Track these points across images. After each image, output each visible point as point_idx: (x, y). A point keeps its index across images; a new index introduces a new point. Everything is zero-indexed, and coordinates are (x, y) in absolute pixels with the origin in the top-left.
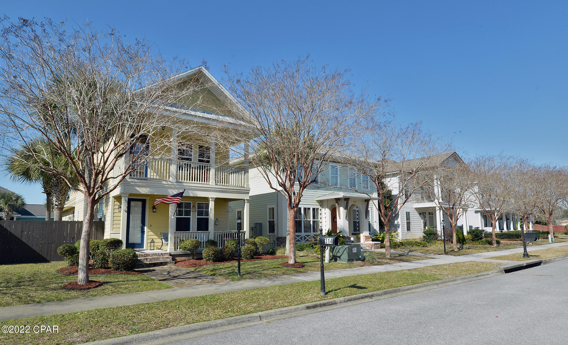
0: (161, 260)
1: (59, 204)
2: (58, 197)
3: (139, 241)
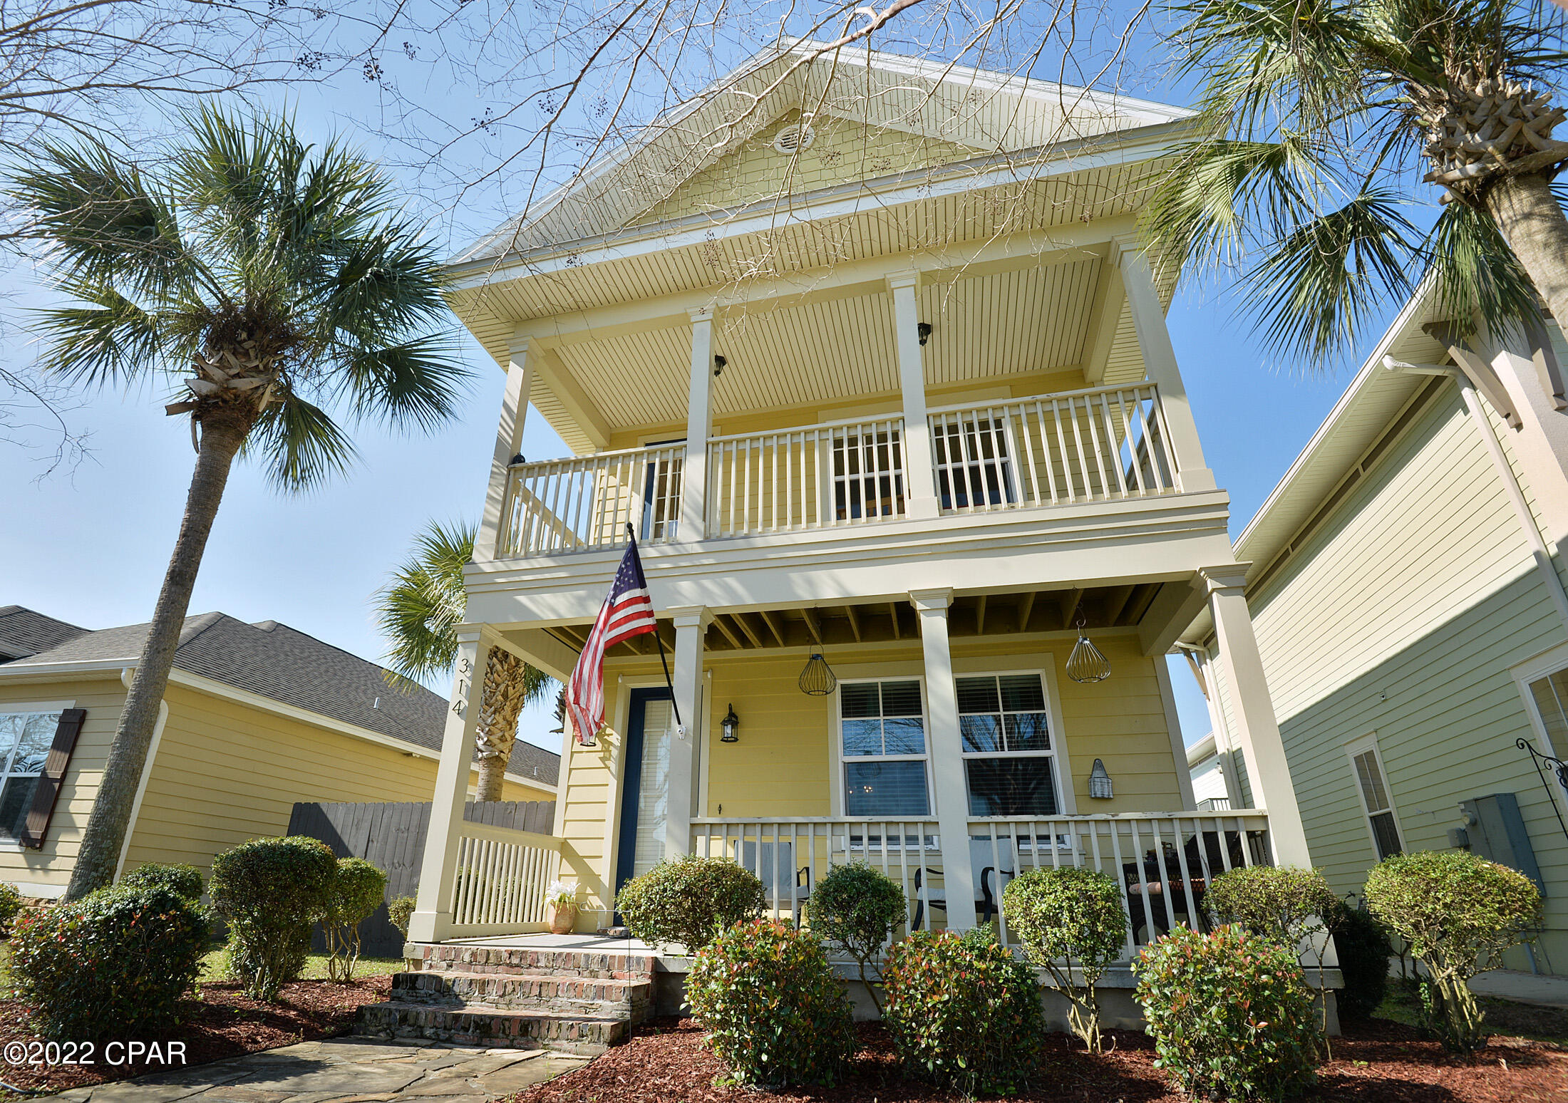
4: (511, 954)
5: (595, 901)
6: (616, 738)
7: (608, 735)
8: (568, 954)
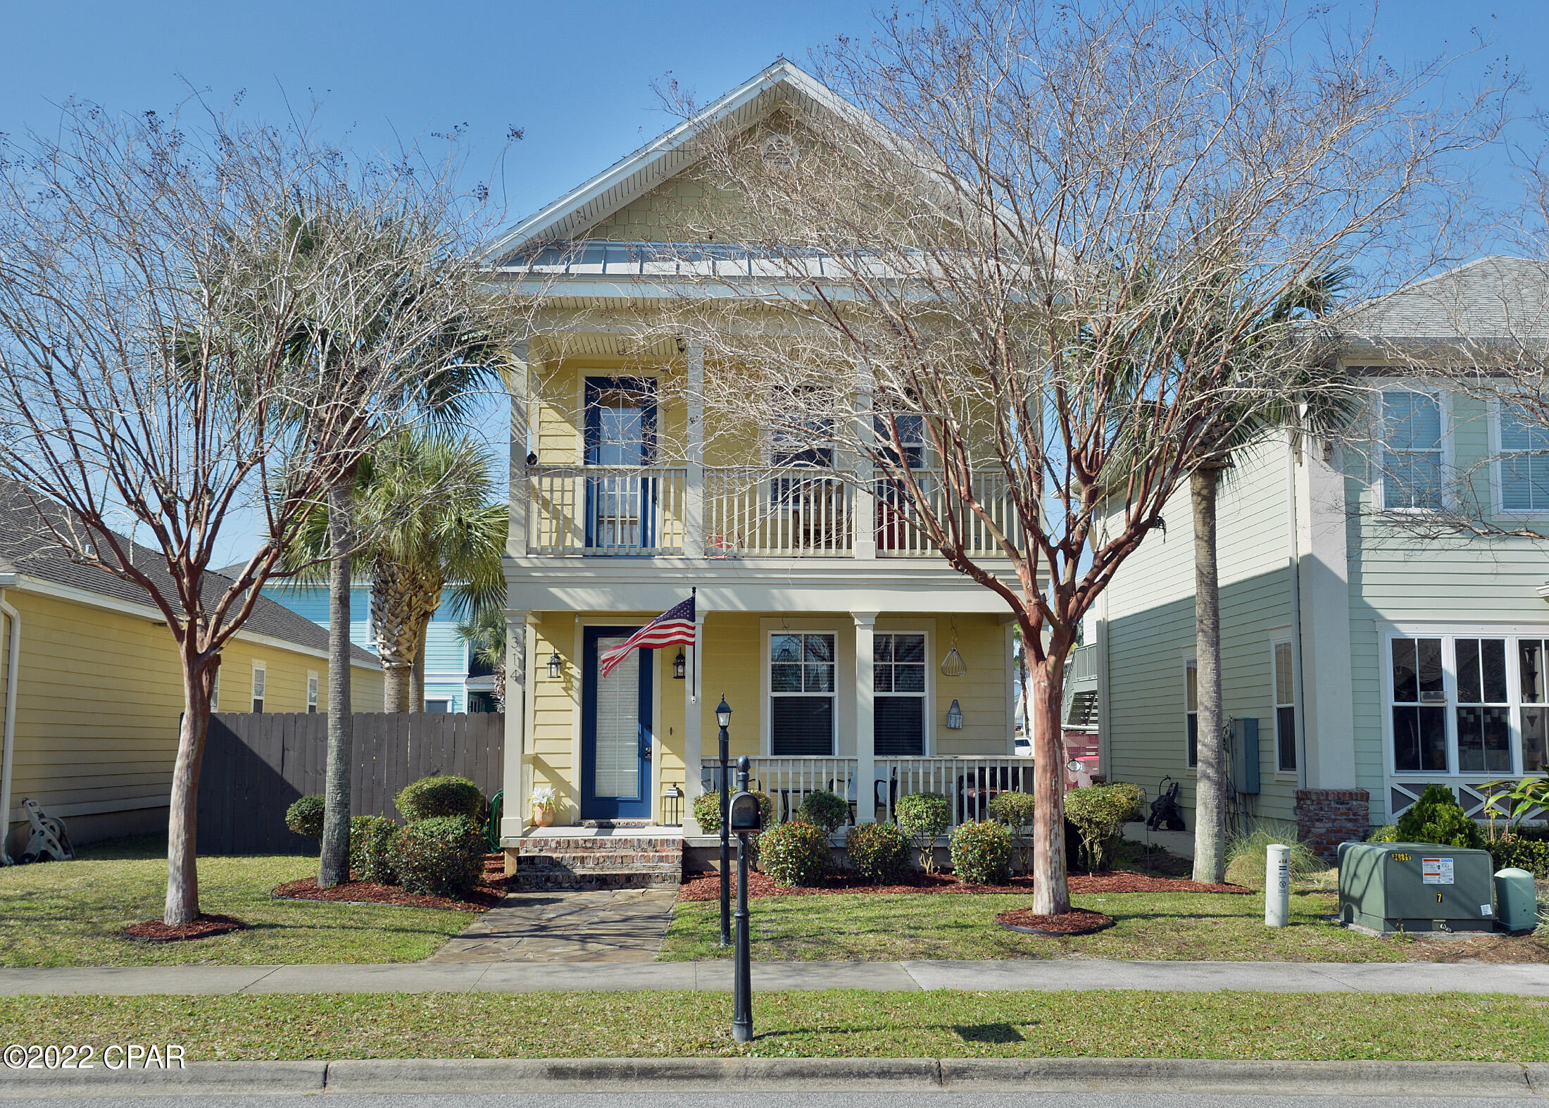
0: (637, 864)
1: (393, 654)
2: (390, 631)
3: (631, 791)
4: (585, 841)
5: (568, 802)
6: (576, 671)
7: (569, 668)
8: (626, 840)
